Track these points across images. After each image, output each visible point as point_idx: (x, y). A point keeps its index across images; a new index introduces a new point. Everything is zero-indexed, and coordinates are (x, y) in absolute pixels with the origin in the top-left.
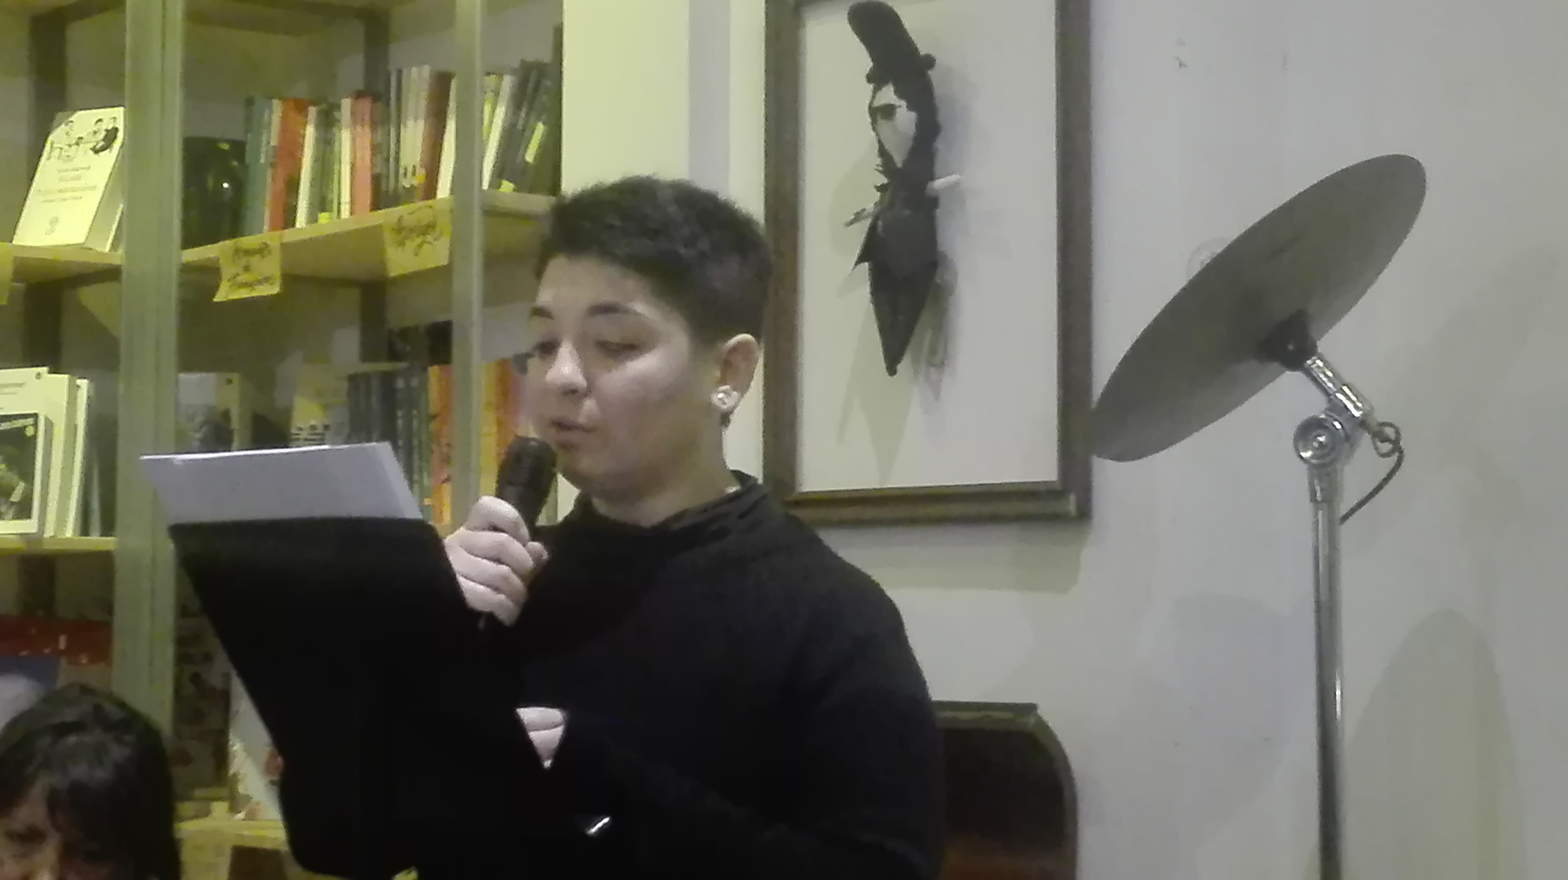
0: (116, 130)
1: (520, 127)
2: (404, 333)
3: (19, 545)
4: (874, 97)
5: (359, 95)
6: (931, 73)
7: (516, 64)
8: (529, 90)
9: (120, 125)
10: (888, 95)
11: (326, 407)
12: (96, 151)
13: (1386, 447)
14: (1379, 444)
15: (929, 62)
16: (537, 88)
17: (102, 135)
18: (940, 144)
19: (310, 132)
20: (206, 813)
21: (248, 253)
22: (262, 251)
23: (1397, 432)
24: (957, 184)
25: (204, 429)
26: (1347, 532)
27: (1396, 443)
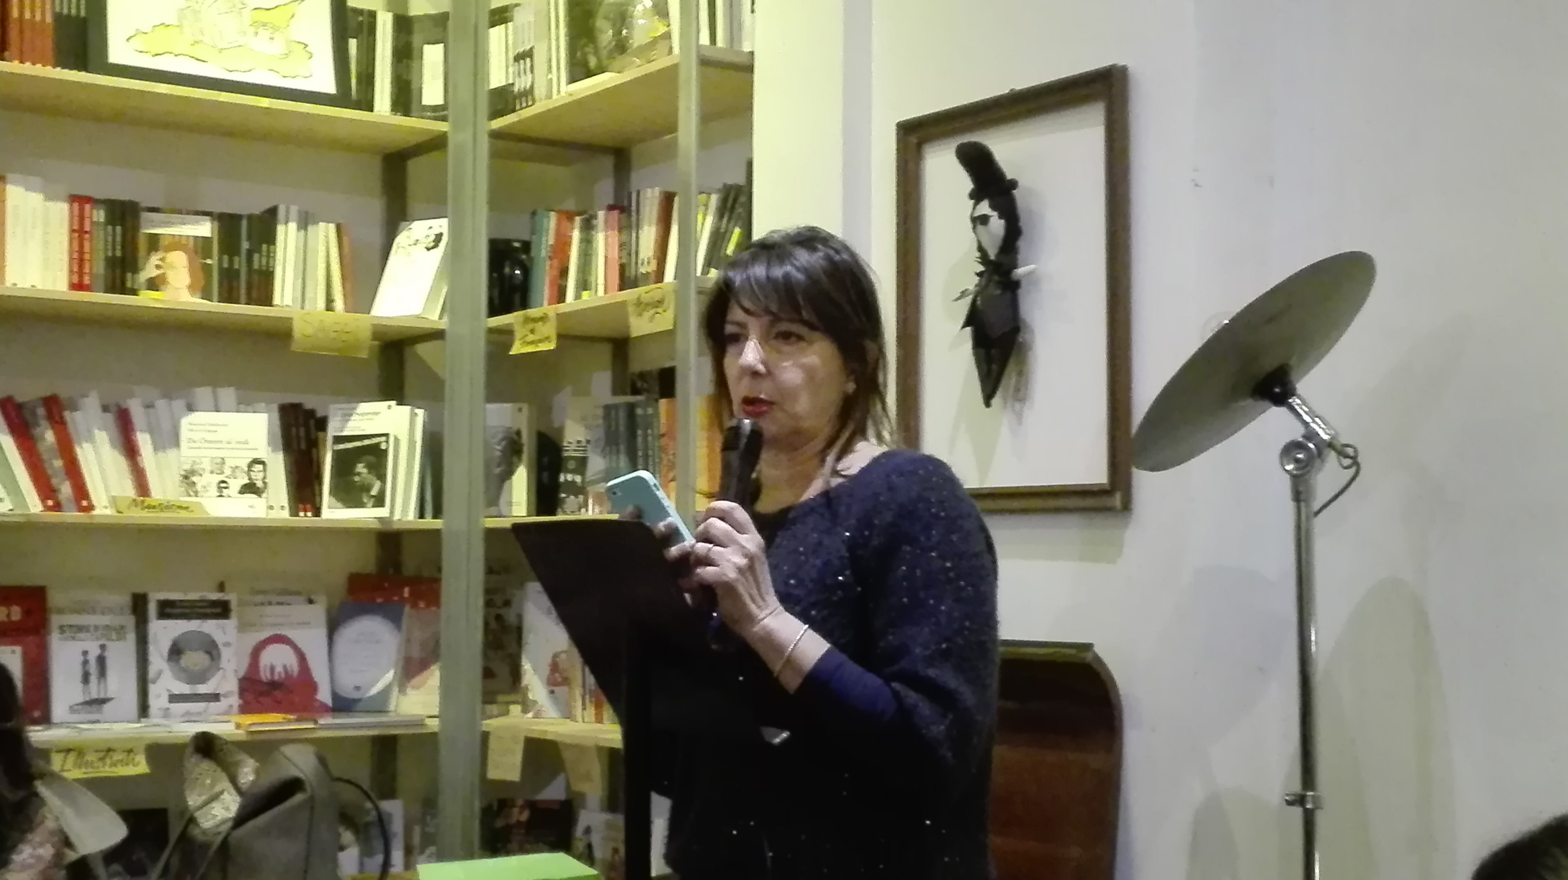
0: (441, 234)
1: (722, 230)
2: (642, 376)
3: (376, 525)
5: (611, 208)
7: (720, 186)
8: (729, 205)
9: (445, 230)
10: (984, 208)
11: (588, 427)
12: (428, 249)
13: (1347, 462)
14: (1342, 458)
15: (1013, 184)
16: (734, 203)
17: (433, 237)
18: (1022, 243)
19: (576, 235)
20: (506, 713)
21: (534, 320)
22: (543, 319)
23: (1356, 451)
25: (504, 443)
26: (1319, 524)
27: (1354, 458)
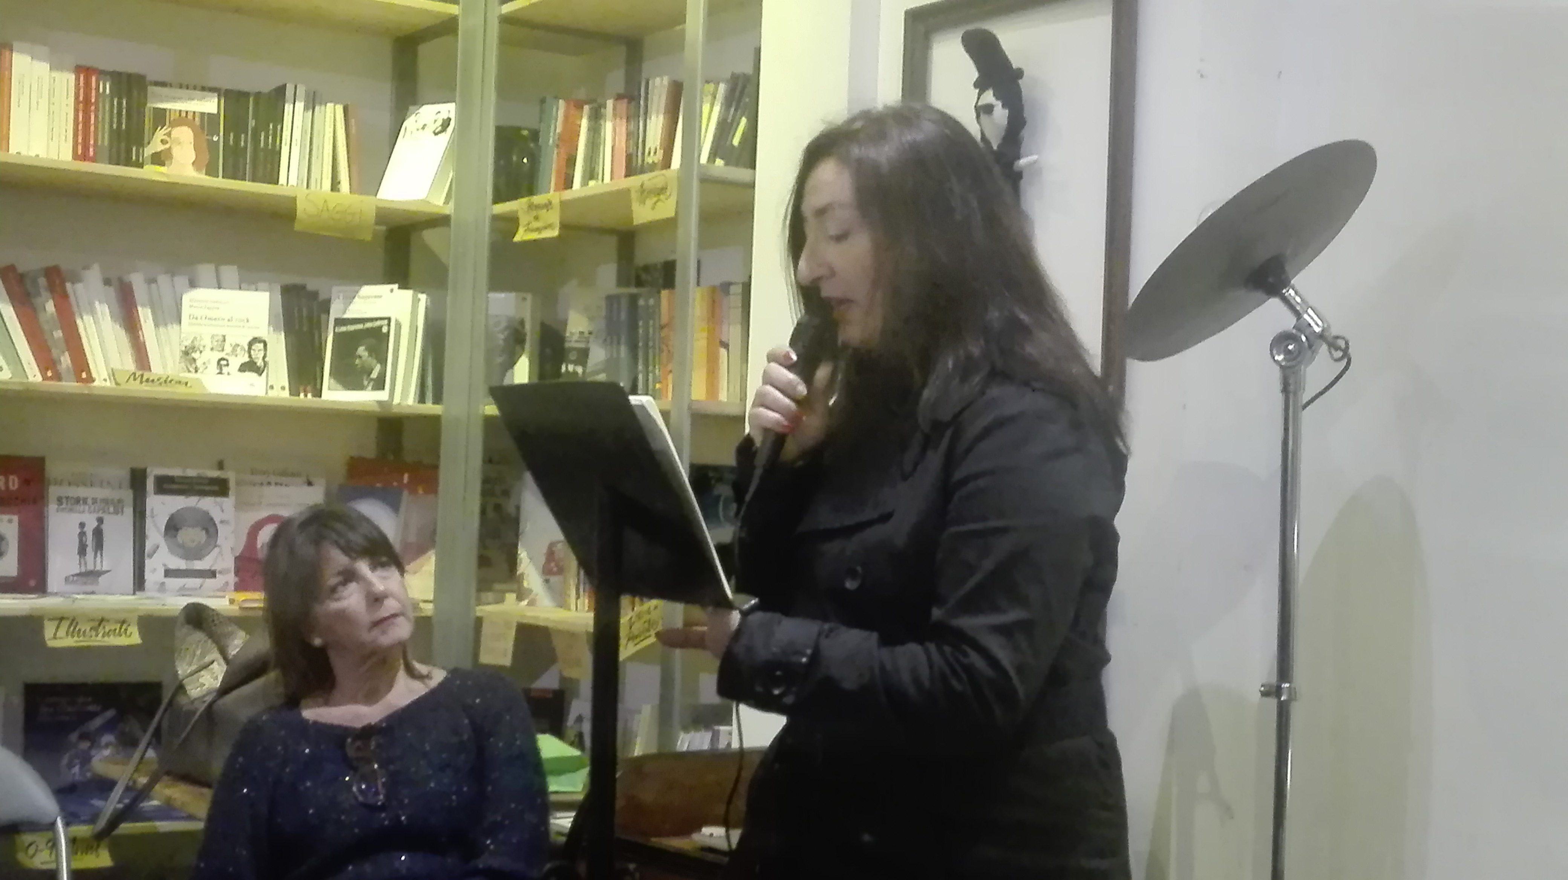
0: (449, 119)
1: (729, 121)
2: (646, 269)
3: (377, 409)
4: (978, 98)
5: (619, 97)
6: (1020, 82)
7: (728, 76)
8: (737, 94)
9: (453, 116)
10: (989, 97)
11: (591, 319)
12: (436, 134)
13: (1338, 354)
14: (1333, 352)
15: (1019, 73)
16: (742, 93)
17: (440, 122)
18: (1025, 133)
19: (584, 123)
20: (501, 600)
21: (538, 207)
22: (548, 206)
23: (1347, 343)
24: (1035, 162)
25: (506, 333)
26: (1306, 416)
27: (1346, 351)
